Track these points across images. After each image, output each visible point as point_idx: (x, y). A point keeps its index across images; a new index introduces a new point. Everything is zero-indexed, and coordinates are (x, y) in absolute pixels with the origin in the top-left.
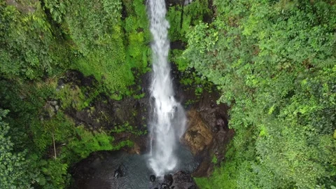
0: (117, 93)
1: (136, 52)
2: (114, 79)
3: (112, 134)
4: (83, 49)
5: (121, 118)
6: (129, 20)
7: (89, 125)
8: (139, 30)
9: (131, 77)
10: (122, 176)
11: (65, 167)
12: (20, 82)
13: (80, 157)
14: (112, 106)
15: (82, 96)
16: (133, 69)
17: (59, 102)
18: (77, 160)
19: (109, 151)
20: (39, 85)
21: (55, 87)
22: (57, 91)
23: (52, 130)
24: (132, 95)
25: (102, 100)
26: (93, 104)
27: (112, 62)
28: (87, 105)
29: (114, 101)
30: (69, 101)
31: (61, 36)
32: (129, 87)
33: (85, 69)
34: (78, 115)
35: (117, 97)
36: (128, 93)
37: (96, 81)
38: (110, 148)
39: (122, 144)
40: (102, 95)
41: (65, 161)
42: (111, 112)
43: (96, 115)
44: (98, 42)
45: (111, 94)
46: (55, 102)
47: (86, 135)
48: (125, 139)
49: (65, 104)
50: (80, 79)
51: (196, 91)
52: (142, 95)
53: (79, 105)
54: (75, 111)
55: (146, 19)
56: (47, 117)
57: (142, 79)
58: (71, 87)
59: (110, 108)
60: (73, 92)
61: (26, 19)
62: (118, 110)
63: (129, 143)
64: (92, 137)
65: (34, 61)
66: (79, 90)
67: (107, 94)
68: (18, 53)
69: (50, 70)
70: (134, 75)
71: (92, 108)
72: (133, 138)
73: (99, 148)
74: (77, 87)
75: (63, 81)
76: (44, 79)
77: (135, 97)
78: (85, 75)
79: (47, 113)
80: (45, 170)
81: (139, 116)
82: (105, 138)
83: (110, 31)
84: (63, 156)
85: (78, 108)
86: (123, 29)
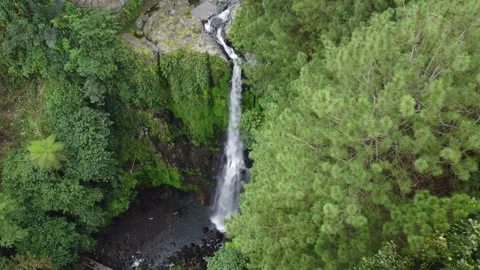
0: (196, 139)
1: (218, 112)
2: (196, 127)
3: (183, 174)
4: (176, 97)
5: (194, 161)
6: (214, 89)
7: (166, 156)
8: (222, 98)
9: (211, 131)
11: (135, 182)
12: (128, 106)
13: (151, 183)
14: (190, 149)
15: (167, 131)
16: (214, 125)
17: (149, 130)
18: (148, 185)
19: (179, 190)
20: (140, 112)
21: (150, 117)
22: (151, 121)
23: (136, 149)
24: (209, 146)
25: (183, 140)
26: (174, 141)
27: (197, 114)
28: (169, 140)
29: (192, 145)
30: (157, 131)
31: (165, 84)
32: (208, 139)
33: (177, 112)
34: (160, 146)
35: (194, 142)
36: (206, 143)
37: (183, 124)
38: (178, 185)
39: (190, 186)
40: (185, 136)
41: (137, 178)
42: (187, 154)
43: (174, 151)
45: (191, 139)
46: (147, 129)
47: (161, 165)
48: (193, 183)
49: (153, 133)
50: (171, 118)
52: (217, 150)
53: (163, 137)
54: (159, 141)
56: (137, 137)
57: (219, 136)
58: (162, 122)
59: (188, 149)
60: (161, 126)
61: (146, 70)
62: (193, 154)
63: (196, 188)
64: (165, 168)
65: (142, 95)
66: (166, 126)
67: (189, 137)
68: (134, 88)
69: (151, 104)
70: (215, 130)
71: (173, 144)
72: (200, 184)
73: (169, 182)
74: (166, 123)
75: (157, 115)
76: (145, 109)
77: (211, 148)
78: (177, 116)
79: (138, 134)
80: (120, 177)
81: (210, 166)
82: (177, 176)
83: (199, 92)
84: (137, 173)
85: (162, 140)
86: (210, 93)
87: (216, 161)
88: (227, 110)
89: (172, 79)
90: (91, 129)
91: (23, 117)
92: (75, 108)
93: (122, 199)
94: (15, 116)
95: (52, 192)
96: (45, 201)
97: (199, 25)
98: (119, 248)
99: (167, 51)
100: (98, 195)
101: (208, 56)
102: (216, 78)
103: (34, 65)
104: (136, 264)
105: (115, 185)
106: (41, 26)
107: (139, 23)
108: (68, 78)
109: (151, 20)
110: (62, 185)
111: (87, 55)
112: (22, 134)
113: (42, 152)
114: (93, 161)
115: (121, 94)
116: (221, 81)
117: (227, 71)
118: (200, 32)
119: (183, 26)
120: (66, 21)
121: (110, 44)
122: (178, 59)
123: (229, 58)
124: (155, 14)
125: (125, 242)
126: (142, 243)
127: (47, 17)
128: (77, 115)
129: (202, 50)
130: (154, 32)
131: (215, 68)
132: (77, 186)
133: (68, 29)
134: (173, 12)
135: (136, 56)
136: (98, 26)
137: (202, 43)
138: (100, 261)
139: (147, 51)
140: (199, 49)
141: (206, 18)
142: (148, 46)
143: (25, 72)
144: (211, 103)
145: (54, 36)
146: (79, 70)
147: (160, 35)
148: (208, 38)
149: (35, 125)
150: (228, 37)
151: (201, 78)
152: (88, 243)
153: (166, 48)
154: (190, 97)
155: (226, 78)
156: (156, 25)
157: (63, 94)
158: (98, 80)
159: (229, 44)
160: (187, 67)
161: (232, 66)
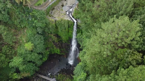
1: (70, 34)
2: (64, 38)
3: (61, 50)
4: (60, 31)
6: (70, 28)
7: (56, 46)
8: (71, 30)
9: (68, 39)
10: (60, 61)
11: (49, 53)
12: (47, 33)
13: (52, 53)
15: (57, 39)
16: (69, 37)
17: (52, 39)
19: (59, 54)
22: (53, 37)
23: (49, 44)
26: (58, 42)
27: (65, 35)
29: (63, 43)
30: (54, 40)
31: (57, 28)
32: (67, 41)
34: (55, 43)
35: (63, 42)
37: (61, 37)
38: (59, 53)
40: (61, 40)
41: (49, 52)
42: (62, 45)
43: (58, 44)
47: (55, 48)
48: (63, 52)
50: (58, 36)
53: (56, 41)
55: (73, 29)
56: (49, 41)
57: (70, 40)
60: (55, 38)
61: (52, 24)
63: (64, 54)
64: (56, 49)
65: (51, 31)
66: (57, 38)
68: (49, 29)
72: (65, 53)
73: (57, 52)
75: (54, 36)
76: (51, 34)
77: (68, 43)
78: (59, 35)
81: (68, 48)
82: (59, 50)
83: (66, 29)
84: (49, 51)
85: (55, 42)
86: (68, 29)
87: (69, 46)
88: (72, 33)
89: (59, 26)
90: (40, 40)
91: (21, 38)
92: (35, 35)
93: (45, 57)
94: (19, 37)
95: (30, 56)
96: (28, 58)
97: (65, 13)
98: (44, 70)
99: (58, 20)
100: (41, 56)
101: (68, 21)
102: (70, 25)
103: (25, 25)
104: (49, 74)
105: (44, 54)
106: (27, 15)
107: (50, 13)
108: (33, 27)
109: (53, 12)
110: (33, 54)
111: (38, 22)
112: (21, 42)
113: (29, 46)
114: (40, 48)
115: (46, 31)
116: (71, 26)
117: (73, 24)
118: (65, 14)
119: (61, 13)
120: (33, 14)
121: (44, 19)
122: (61, 21)
123: (73, 21)
124: (54, 10)
125: (46, 69)
126: (50, 69)
127: (29, 13)
128: (36, 37)
129: (67, 19)
130: (54, 15)
131: (70, 23)
132: (36, 54)
133: (34, 15)
134: (58, 10)
135: (50, 21)
136: (41, 14)
137: (66, 17)
138: (40, 74)
139: (53, 20)
140: (66, 19)
141: (67, 11)
142: (53, 19)
143: (22, 26)
144: (68, 32)
145: (31, 17)
146: (37, 25)
147: (55, 16)
148: (68, 16)
149: (24, 39)
150: (73, 15)
151: (66, 26)
152: (37, 69)
153: (57, 19)
154: (63, 30)
155: (72, 26)
156: (54, 13)
157: (32, 31)
158: (41, 28)
159: (73, 17)
160: (63, 23)
161: (74, 22)
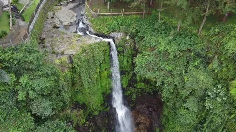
0: (96, 110)
1: (104, 83)
2: (95, 101)
5: (101, 126)
8: (106, 70)
9: (102, 98)
14: (95, 119)
15: (82, 115)
16: (103, 93)
21: (70, 113)
22: (71, 115)
24: (103, 110)
25: (90, 117)
26: (87, 120)
28: (84, 121)
29: (95, 116)
30: (76, 121)
32: (102, 105)
33: (80, 100)
34: (81, 129)
36: (101, 109)
37: (86, 106)
40: (90, 113)
42: (96, 124)
43: (89, 128)
44: (90, 80)
45: (93, 112)
46: (70, 123)
49: (75, 123)
51: (133, 98)
52: (108, 108)
53: (81, 122)
58: (78, 111)
59: (94, 121)
60: (78, 114)
66: (81, 111)
67: (92, 113)
71: (87, 122)
74: (80, 109)
77: (106, 110)
78: (81, 103)
81: (109, 122)
85: (81, 125)
87: (110, 115)
109: (47, 44)
118: (80, 36)
129: (93, 42)
134: (55, 35)
139: (63, 59)
140: (90, 42)
147: (62, 48)
153: (72, 52)
159: (98, 35)
161: (109, 43)
